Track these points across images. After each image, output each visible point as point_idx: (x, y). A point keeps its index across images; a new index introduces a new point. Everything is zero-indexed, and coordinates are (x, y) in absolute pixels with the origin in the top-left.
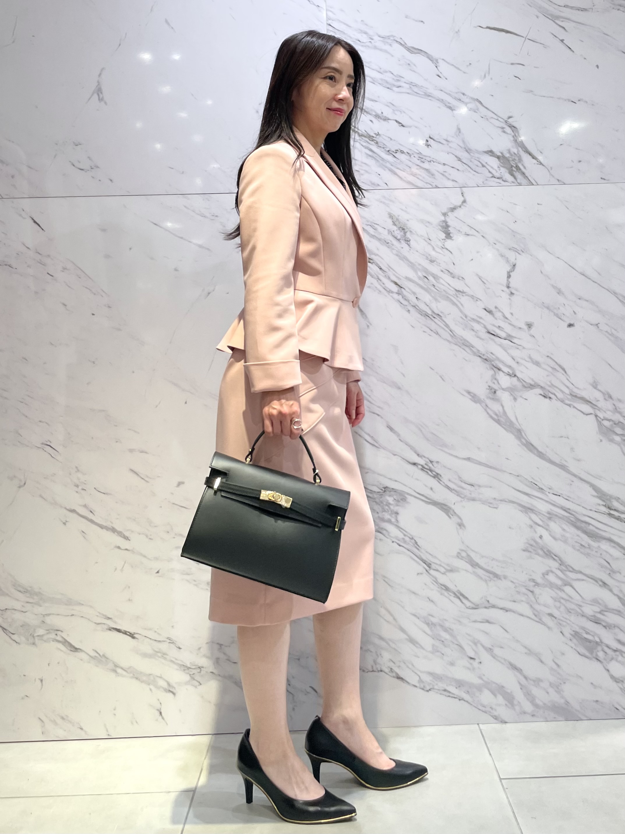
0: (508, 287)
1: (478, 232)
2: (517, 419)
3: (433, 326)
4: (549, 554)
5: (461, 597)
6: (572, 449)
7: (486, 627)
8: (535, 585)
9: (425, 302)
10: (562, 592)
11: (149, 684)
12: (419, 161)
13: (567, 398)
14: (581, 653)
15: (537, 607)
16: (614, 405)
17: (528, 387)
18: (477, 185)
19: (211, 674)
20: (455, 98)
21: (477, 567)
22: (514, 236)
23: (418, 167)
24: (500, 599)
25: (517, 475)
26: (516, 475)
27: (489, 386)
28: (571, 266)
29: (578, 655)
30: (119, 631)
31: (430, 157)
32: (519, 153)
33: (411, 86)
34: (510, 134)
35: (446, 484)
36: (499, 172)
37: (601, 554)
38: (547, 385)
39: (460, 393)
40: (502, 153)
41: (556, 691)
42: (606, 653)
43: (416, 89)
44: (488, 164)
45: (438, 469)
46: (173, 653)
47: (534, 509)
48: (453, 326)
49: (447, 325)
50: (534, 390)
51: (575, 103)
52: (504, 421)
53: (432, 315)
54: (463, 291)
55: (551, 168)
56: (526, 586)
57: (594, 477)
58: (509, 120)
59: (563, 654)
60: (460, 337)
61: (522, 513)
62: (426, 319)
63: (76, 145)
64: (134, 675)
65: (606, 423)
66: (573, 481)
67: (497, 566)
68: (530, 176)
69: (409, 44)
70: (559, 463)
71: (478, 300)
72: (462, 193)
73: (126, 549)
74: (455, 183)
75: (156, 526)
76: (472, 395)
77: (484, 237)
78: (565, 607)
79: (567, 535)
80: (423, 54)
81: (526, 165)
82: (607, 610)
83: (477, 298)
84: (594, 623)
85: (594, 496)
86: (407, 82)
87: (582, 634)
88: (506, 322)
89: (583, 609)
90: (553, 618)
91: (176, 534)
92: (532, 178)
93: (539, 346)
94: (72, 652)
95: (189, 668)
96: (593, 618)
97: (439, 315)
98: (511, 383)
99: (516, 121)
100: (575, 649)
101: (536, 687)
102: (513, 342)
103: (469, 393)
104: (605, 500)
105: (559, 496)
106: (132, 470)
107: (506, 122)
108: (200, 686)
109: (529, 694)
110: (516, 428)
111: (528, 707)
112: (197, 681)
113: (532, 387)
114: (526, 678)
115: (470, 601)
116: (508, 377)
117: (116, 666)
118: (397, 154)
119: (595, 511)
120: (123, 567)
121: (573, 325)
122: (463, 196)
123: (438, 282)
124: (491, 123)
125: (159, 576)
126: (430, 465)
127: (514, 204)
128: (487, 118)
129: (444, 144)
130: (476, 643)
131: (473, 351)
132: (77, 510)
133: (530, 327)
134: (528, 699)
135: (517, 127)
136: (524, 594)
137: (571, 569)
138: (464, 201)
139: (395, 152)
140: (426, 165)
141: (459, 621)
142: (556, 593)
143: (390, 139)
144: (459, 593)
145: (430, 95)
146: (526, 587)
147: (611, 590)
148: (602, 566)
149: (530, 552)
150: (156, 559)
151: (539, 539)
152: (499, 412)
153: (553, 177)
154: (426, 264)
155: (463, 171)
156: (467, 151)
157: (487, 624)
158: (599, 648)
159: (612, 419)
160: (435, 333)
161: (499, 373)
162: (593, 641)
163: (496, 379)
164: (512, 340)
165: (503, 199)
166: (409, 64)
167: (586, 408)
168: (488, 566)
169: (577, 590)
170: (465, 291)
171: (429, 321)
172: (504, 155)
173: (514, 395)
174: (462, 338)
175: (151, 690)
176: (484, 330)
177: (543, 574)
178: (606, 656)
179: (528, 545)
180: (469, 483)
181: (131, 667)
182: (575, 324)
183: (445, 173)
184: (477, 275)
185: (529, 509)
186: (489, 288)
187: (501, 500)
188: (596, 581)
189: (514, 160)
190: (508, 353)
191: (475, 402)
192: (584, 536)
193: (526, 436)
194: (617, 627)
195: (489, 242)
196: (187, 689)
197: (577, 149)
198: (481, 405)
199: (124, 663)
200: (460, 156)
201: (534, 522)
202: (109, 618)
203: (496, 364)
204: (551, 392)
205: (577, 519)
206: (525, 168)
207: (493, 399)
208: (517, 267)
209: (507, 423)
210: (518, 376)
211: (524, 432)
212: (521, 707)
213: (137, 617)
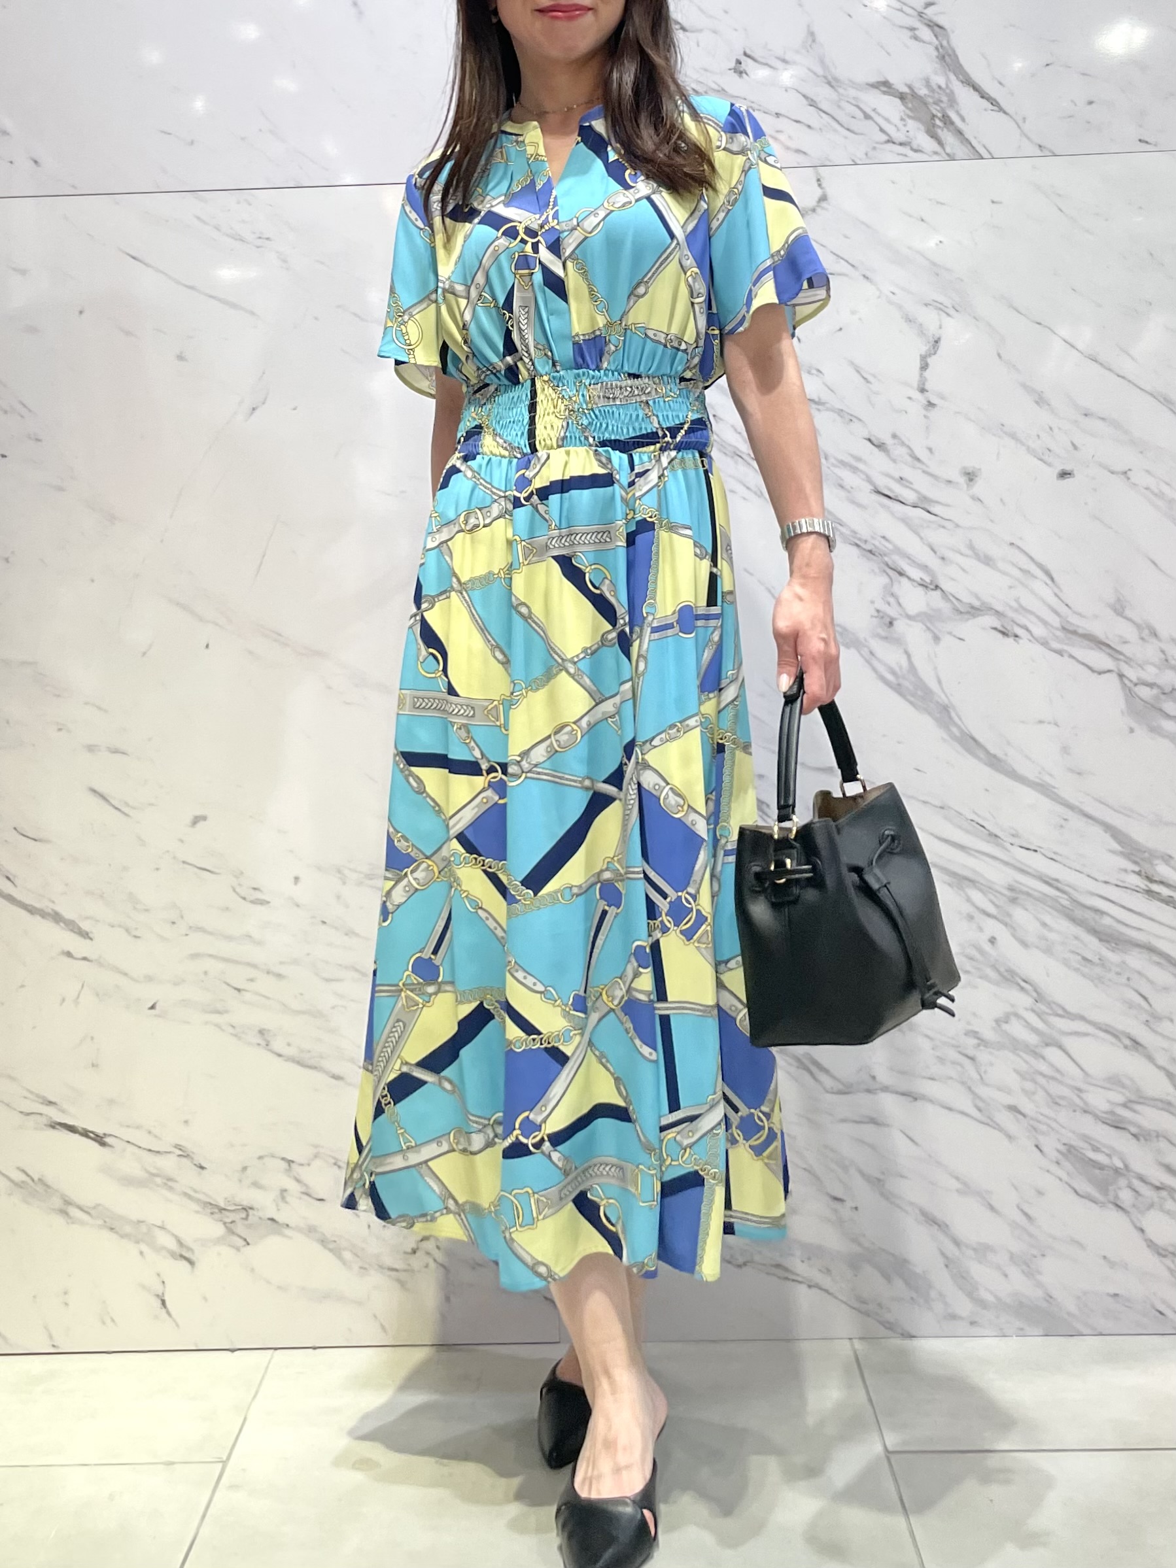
0: (923, 390)
1: (853, 266)
2: (940, 682)
3: (753, 479)
4: (1010, 977)
5: (814, 1069)
7: (868, 1132)
8: (979, 1045)
9: (732, 426)
10: (1042, 1060)
11: (137, 1242)
13: (1057, 637)
14: (1081, 1193)
15: (983, 1091)
16: (1163, 652)
17: (966, 613)
18: (853, 161)
19: (269, 1222)
22: (937, 275)
24: (902, 1072)
25: (940, 805)
26: (936, 807)
27: (878, 611)
28: (1065, 342)
29: (1076, 1198)
30: (72, 1129)
32: (950, 86)
34: (930, 43)
36: (904, 129)
37: (1128, 979)
38: (1011, 607)
40: (910, 87)
41: (1023, 1272)
42: (1136, 1192)
44: (879, 114)
46: (187, 1177)
47: (978, 879)
50: (980, 618)
52: (911, 688)
54: (820, 399)
55: (1024, 119)
56: (959, 1046)
57: (1115, 811)
58: (925, 11)
59: (1040, 1193)
61: (950, 888)
62: (736, 463)
64: (105, 1222)
65: (1145, 692)
66: (1066, 820)
68: (975, 137)
70: (1036, 780)
71: (853, 419)
72: (818, 180)
73: (86, 959)
74: (801, 156)
75: (147, 910)
77: (867, 278)
78: (1047, 1092)
79: (1052, 936)
81: (963, 112)
82: (1141, 1100)
83: (851, 415)
84: (1111, 1128)
85: (1113, 852)
87: (1084, 1152)
88: (914, 467)
89: (1084, 1096)
90: (1020, 1117)
91: (191, 927)
92: (979, 142)
93: (992, 521)
95: (222, 1210)
96: (1108, 1116)
98: (928, 605)
99: (945, 13)
100: (1067, 1183)
101: (980, 1263)
102: (934, 512)
104: (1138, 860)
105: (1032, 852)
106: (94, 791)
107: (920, 14)
108: (248, 1248)
109: (963, 1277)
110: (938, 702)
111: (963, 1306)
112: (240, 1237)
113: (974, 611)
114: (957, 1243)
115: (834, 1076)
116: (920, 589)
117: (68, 1202)
119: (1117, 886)
120: (78, 997)
121: (1070, 474)
122: (820, 185)
124: (884, 17)
125: (155, 1016)
127: (938, 203)
129: (778, 68)
130: (845, 1165)
133: (971, 480)
134: (961, 1289)
135: (946, 27)
136: (953, 1063)
137: (1060, 1012)
138: (823, 198)
141: (811, 1120)
142: (1026, 1062)
144: (809, 1059)
146: (959, 1049)
147: (1150, 1058)
148: (1131, 1005)
150: (149, 979)
151: (989, 944)
152: (901, 668)
153: (1028, 138)
155: (822, 130)
156: (829, 83)
157: (872, 1125)
158: (1122, 1182)
159: (1159, 682)
160: (755, 493)
161: (900, 582)
162: (1107, 1166)
163: (892, 595)
164: (932, 509)
165: (911, 192)
167: (1101, 659)
169: (1074, 1057)
170: (824, 398)
171: (741, 469)
172: (917, 90)
173: (936, 631)
175: (142, 1253)
176: (868, 487)
177: (997, 1021)
178: (1136, 1199)
179: (963, 959)
181: (99, 1205)
182: (1075, 472)
183: (779, 136)
184: (852, 363)
185: (967, 879)
186: (877, 393)
188: (1118, 1038)
189: (937, 102)
190: (921, 538)
191: (847, 646)
192: (1092, 941)
193: (960, 719)
194: (1165, 1137)
195: (878, 289)
196: (219, 1254)
197: (1084, 74)
198: (859, 652)
199: (85, 1197)
200: (811, 95)
201: (978, 908)
202: (51, 1103)
203: (894, 562)
204: (1018, 622)
205: (1074, 901)
206: (963, 120)
207: (886, 638)
208: (942, 343)
209: (919, 693)
210: (943, 588)
211: (954, 709)
212: (946, 1304)
213: (111, 1102)
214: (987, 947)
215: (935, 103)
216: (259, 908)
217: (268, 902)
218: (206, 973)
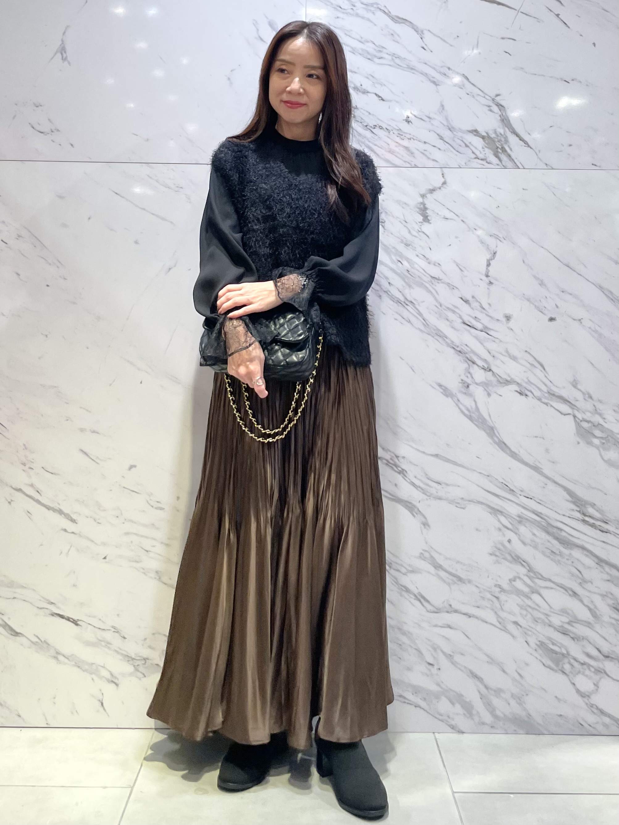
0: (487, 276)
1: (457, 215)
2: (490, 416)
3: (406, 314)
4: (517, 559)
5: (422, 600)
6: (547, 451)
7: (447, 632)
8: (501, 591)
9: (397, 288)
10: (530, 600)
11: (91, 674)
12: (398, 138)
13: (545, 396)
14: (546, 665)
15: (502, 614)
16: (594, 406)
17: (503, 383)
18: (459, 166)
19: (156, 666)
20: (440, 73)
21: (440, 570)
22: (496, 222)
23: (397, 145)
24: (463, 603)
25: (487, 474)
26: (485, 475)
27: (462, 380)
28: (554, 256)
29: (543, 667)
30: (62, 617)
31: (410, 134)
32: (506, 134)
33: (394, 58)
34: (497, 114)
35: (413, 481)
36: (483, 153)
37: (572, 562)
38: (524, 381)
39: (430, 385)
40: (487, 133)
41: (517, 703)
42: (572, 665)
43: (397, 61)
44: (471, 144)
45: (404, 465)
46: (117, 642)
47: (503, 511)
48: (426, 315)
49: (420, 314)
50: (509, 386)
51: (568, 82)
52: (476, 417)
53: (405, 302)
54: (439, 278)
55: (539, 151)
56: (491, 592)
57: (569, 481)
58: (495, 98)
59: (527, 664)
60: (434, 327)
61: (490, 515)
62: (398, 306)
63: (37, 107)
64: (76, 663)
65: (585, 425)
66: (546, 484)
67: (462, 569)
68: (516, 159)
69: (394, 13)
70: (533, 465)
71: (454, 288)
72: (443, 174)
73: (73, 533)
74: (435, 163)
75: (105, 510)
76: (443, 388)
77: (464, 222)
78: (532, 615)
79: (537, 540)
80: (408, 24)
81: (512, 147)
82: (576, 621)
83: (453, 286)
84: (561, 634)
85: (568, 501)
86: (389, 53)
87: (548, 645)
88: (481, 312)
89: (550, 618)
90: (519, 627)
91: (125, 519)
92: (518, 161)
93: (517, 340)
94: (12, 636)
95: (133, 659)
96: (559, 628)
97: (412, 302)
98: (486, 378)
99: (504, 100)
100: (540, 660)
101: (497, 698)
102: (490, 334)
103: (440, 386)
104: (579, 505)
105: (530, 499)
106: (82, 451)
107: (493, 100)
108: (144, 679)
109: (489, 705)
110: (489, 426)
111: (488, 718)
112: (141, 673)
113: (507, 382)
114: (486, 687)
115: (431, 604)
116: (482, 371)
117: (58, 653)
118: (375, 129)
119: (569, 517)
120: (69, 551)
121: (554, 319)
122: (443, 177)
123: (413, 268)
124: (477, 100)
125: (106, 562)
126: (396, 460)
127: (498, 188)
128: (473, 96)
129: (426, 121)
130: (435, 648)
131: (447, 342)
132: (24, 490)
133: (508, 320)
134: (487, 710)
135: (504, 106)
136: (489, 600)
137: (540, 577)
138: (444, 183)
139: (373, 127)
140: (405, 143)
141: (419, 626)
142: (522, 600)
143: (368, 114)
144: (420, 595)
145: (413, 68)
147: (581, 601)
148: (573, 575)
149: (496, 556)
150: (104, 544)
151: (508, 543)
152: (472, 408)
153: (541, 160)
154: (401, 248)
155: (445, 150)
156: (450, 129)
157: (448, 630)
158: (566, 660)
159: (592, 420)
160: (407, 321)
161: (473, 367)
162: (559, 653)
163: (469, 373)
165: (485, 182)
166: (392, 34)
167: (565, 408)
168: (453, 569)
169: (545, 599)
170: (441, 278)
171: (401, 309)
172: (490, 135)
173: (488, 390)
174: (435, 328)
175: (93, 679)
176: (460, 321)
177: (510, 580)
178: (572, 669)
179: (495, 549)
180: (436, 481)
181: (73, 655)
182: (557, 318)
183: (425, 152)
184: (455, 262)
185: (498, 511)
186: (466, 276)
187: (469, 501)
188: (566, 590)
189: (499, 141)
190: (484, 346)
191: (447, 396)
192: (555, 542)
193: (499, 434)
194: (586, 639)
195: (469, 227)
196: (130, 681)
197: (567, 132)
198: (452, 399)
199: (66, 651)
200: (441, 134)
201: (503, 525)
202: (52, 603)
203: (470, 357)
204: (528, 389)
205: (549, 524)
206: (511, 150)
207: (466, 393)
208: (497, 255)
209: (480, 420)
210: (493, 370)
211: (496, 430)
212: (480, 717)
213: (82, 604)
214: (507, 544)
215: (498, 141)
216: (159, 511)
217: (164, 509)
218: (132, 542)
